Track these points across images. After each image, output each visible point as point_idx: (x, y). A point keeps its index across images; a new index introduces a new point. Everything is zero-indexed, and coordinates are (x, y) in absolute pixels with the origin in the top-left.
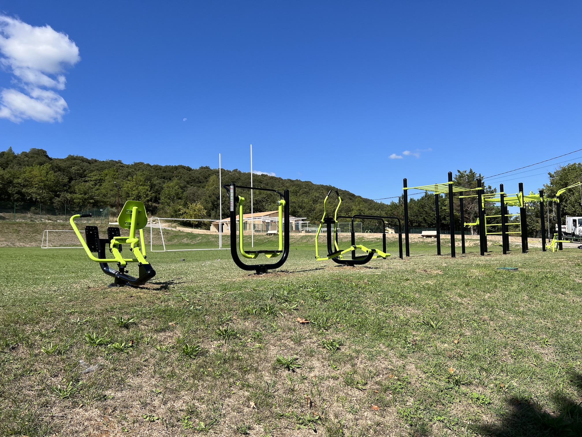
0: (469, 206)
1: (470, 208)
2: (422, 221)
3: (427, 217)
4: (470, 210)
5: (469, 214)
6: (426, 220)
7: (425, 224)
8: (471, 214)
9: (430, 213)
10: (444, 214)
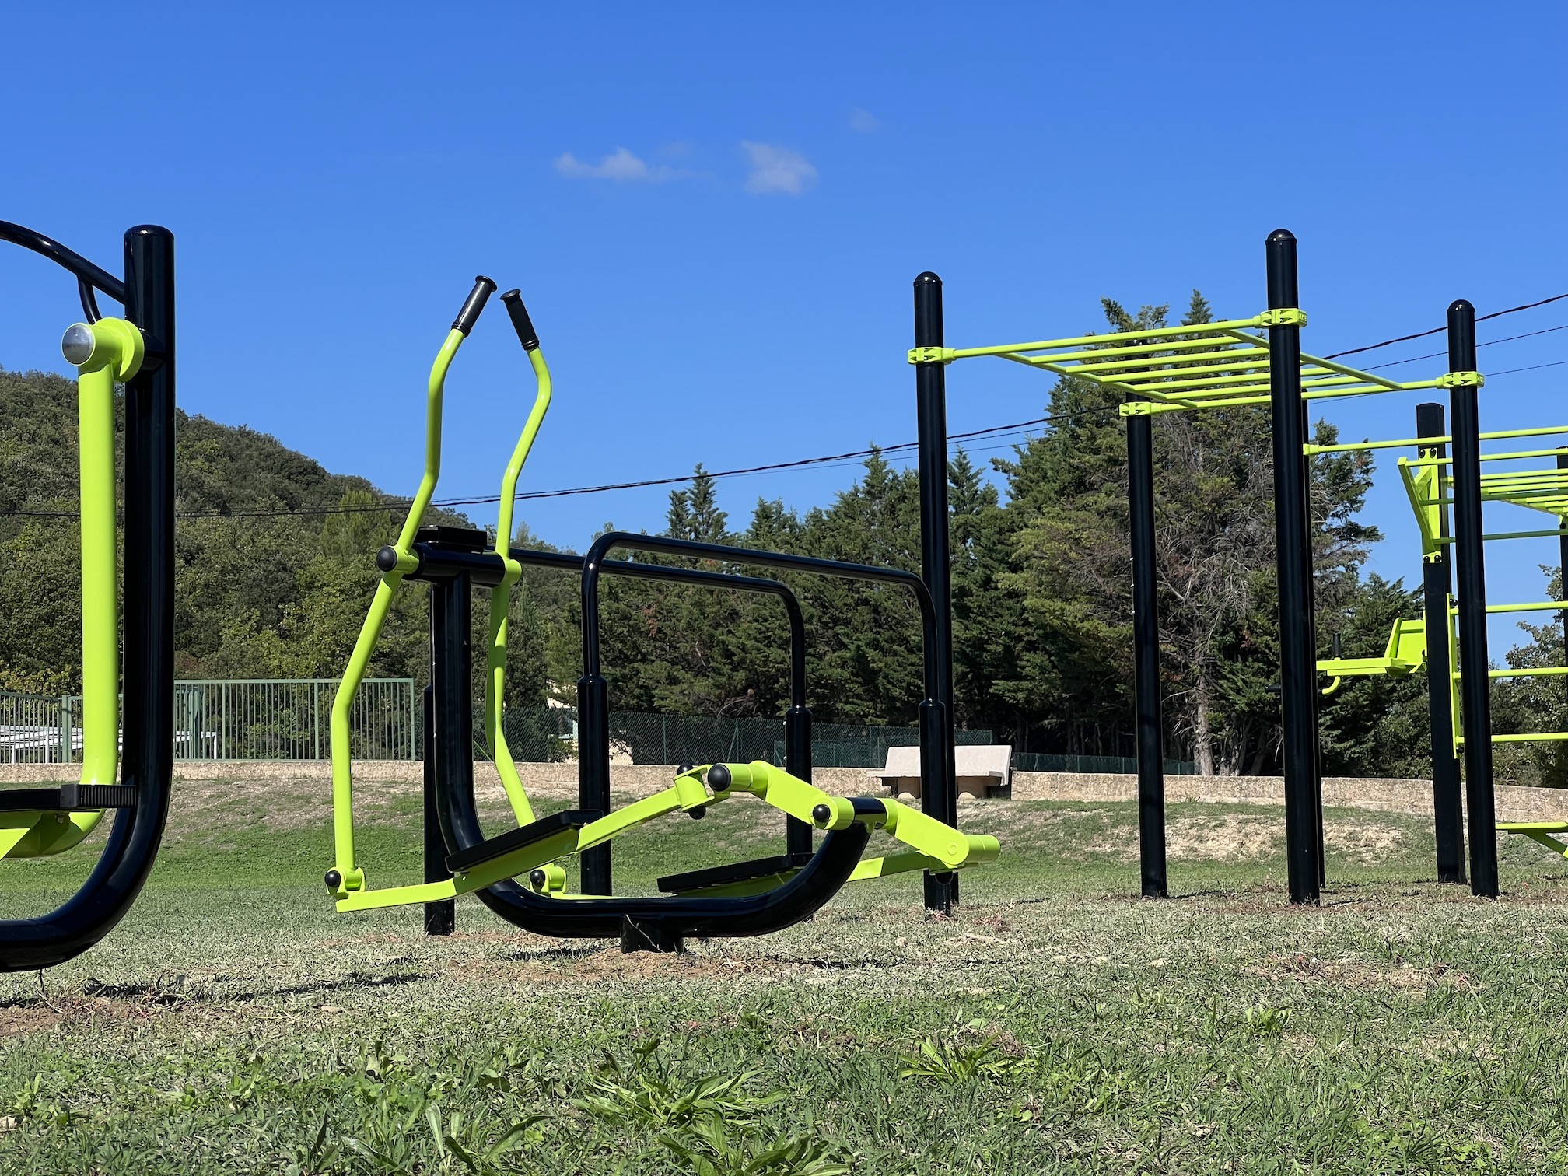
0: (1182, 571)
1: (1195, 589)
2: (842, 684)
3: (885, 652)
4: (1194, 604)
5: (1182, 630)
6: (876, 673)
7: (866, 707)
8: (1197, 630)
9: (900, 623)
10: (1004, 624)
